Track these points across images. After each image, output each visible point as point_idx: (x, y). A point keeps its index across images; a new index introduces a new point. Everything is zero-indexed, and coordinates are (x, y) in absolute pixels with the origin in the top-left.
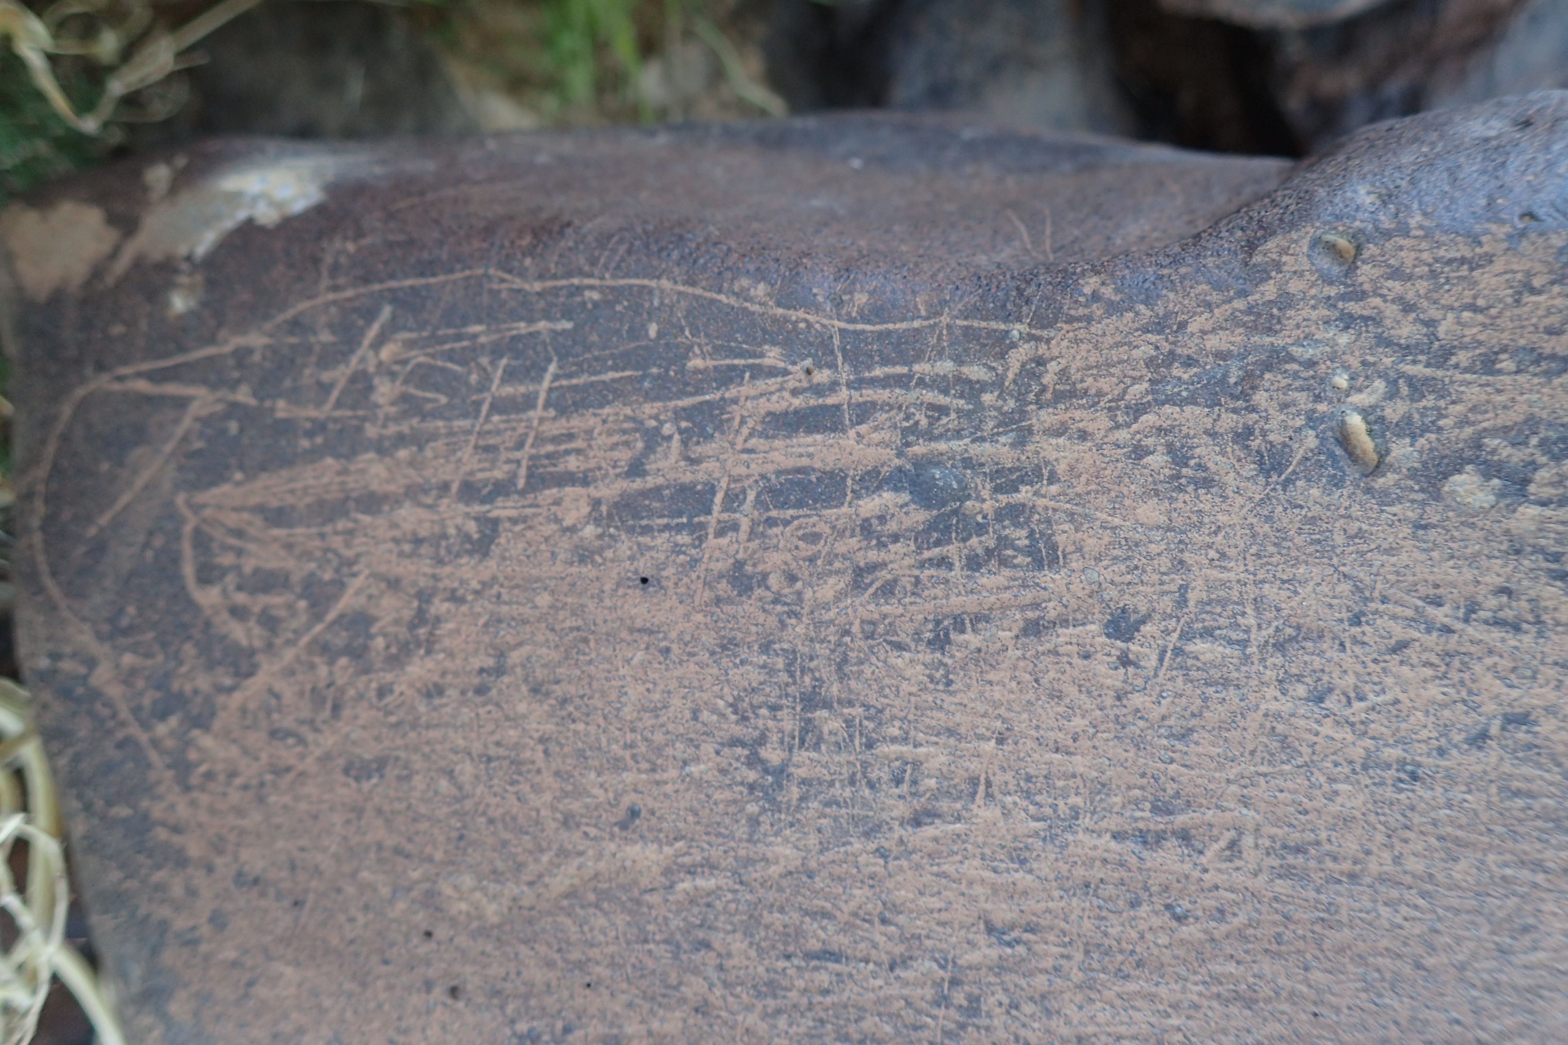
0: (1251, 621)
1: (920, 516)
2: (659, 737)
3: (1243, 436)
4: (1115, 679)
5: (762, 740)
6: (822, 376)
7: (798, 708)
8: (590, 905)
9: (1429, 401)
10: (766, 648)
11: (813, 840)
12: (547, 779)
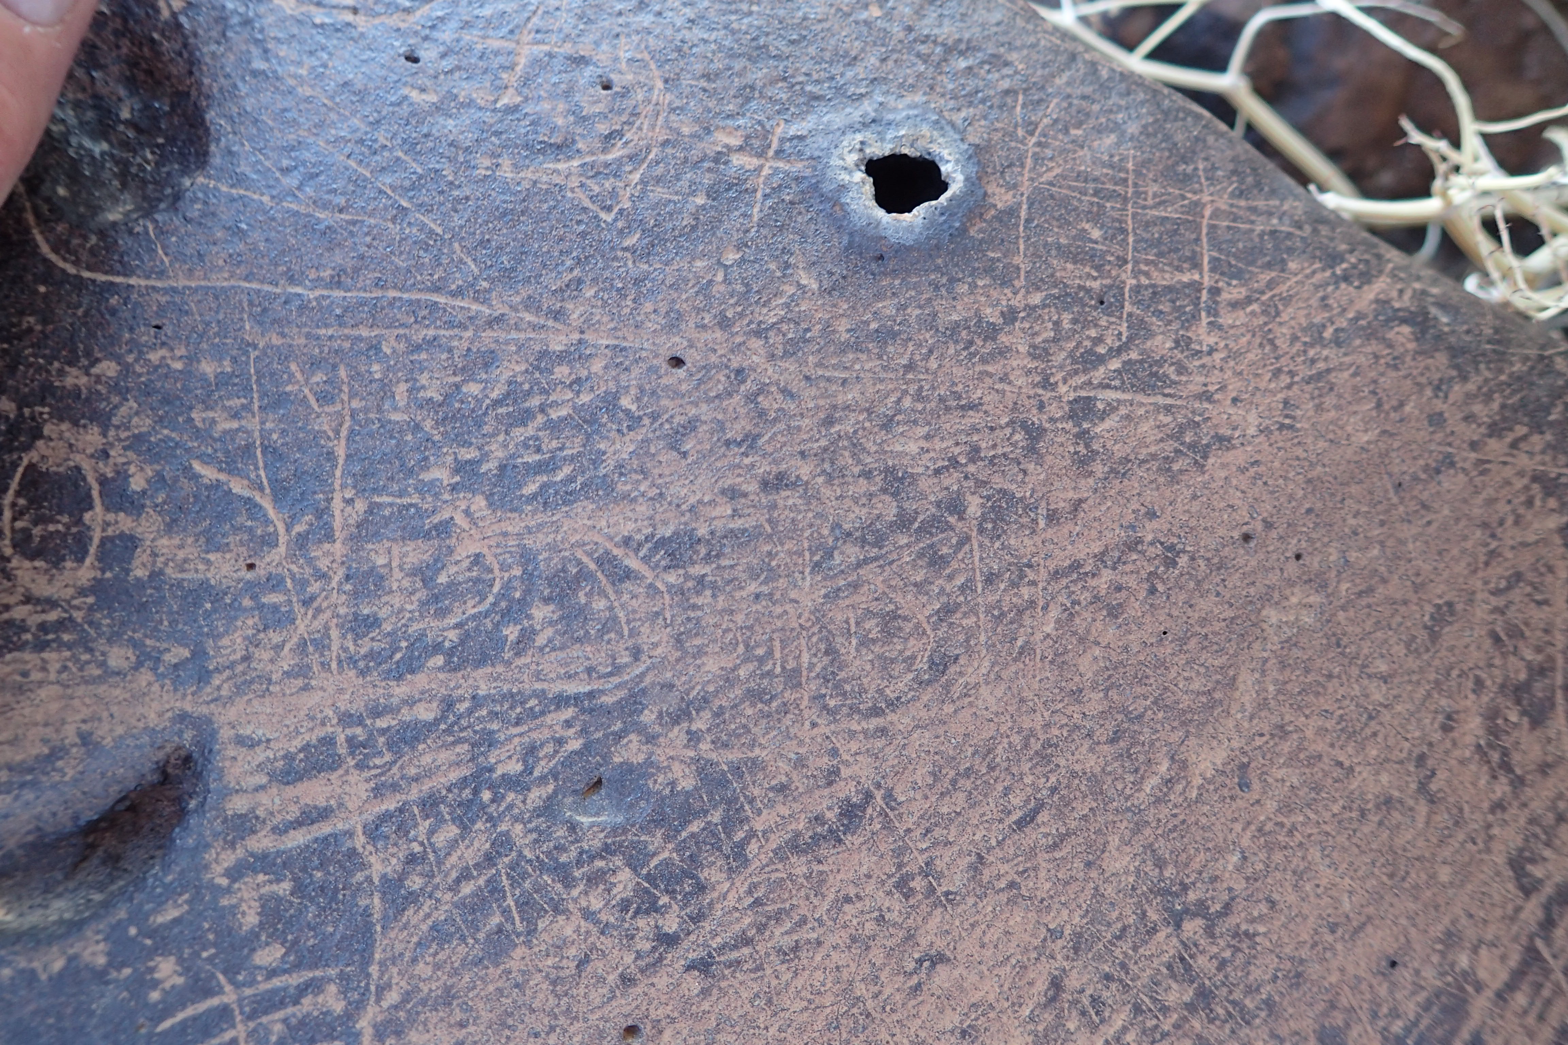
2: (1278, 857)
5: (1210, 932)
7: (1207, 982)
8: (1214, 689)
10: (1269, 1004)
11: (1109, 891)
12: (1320, 746)
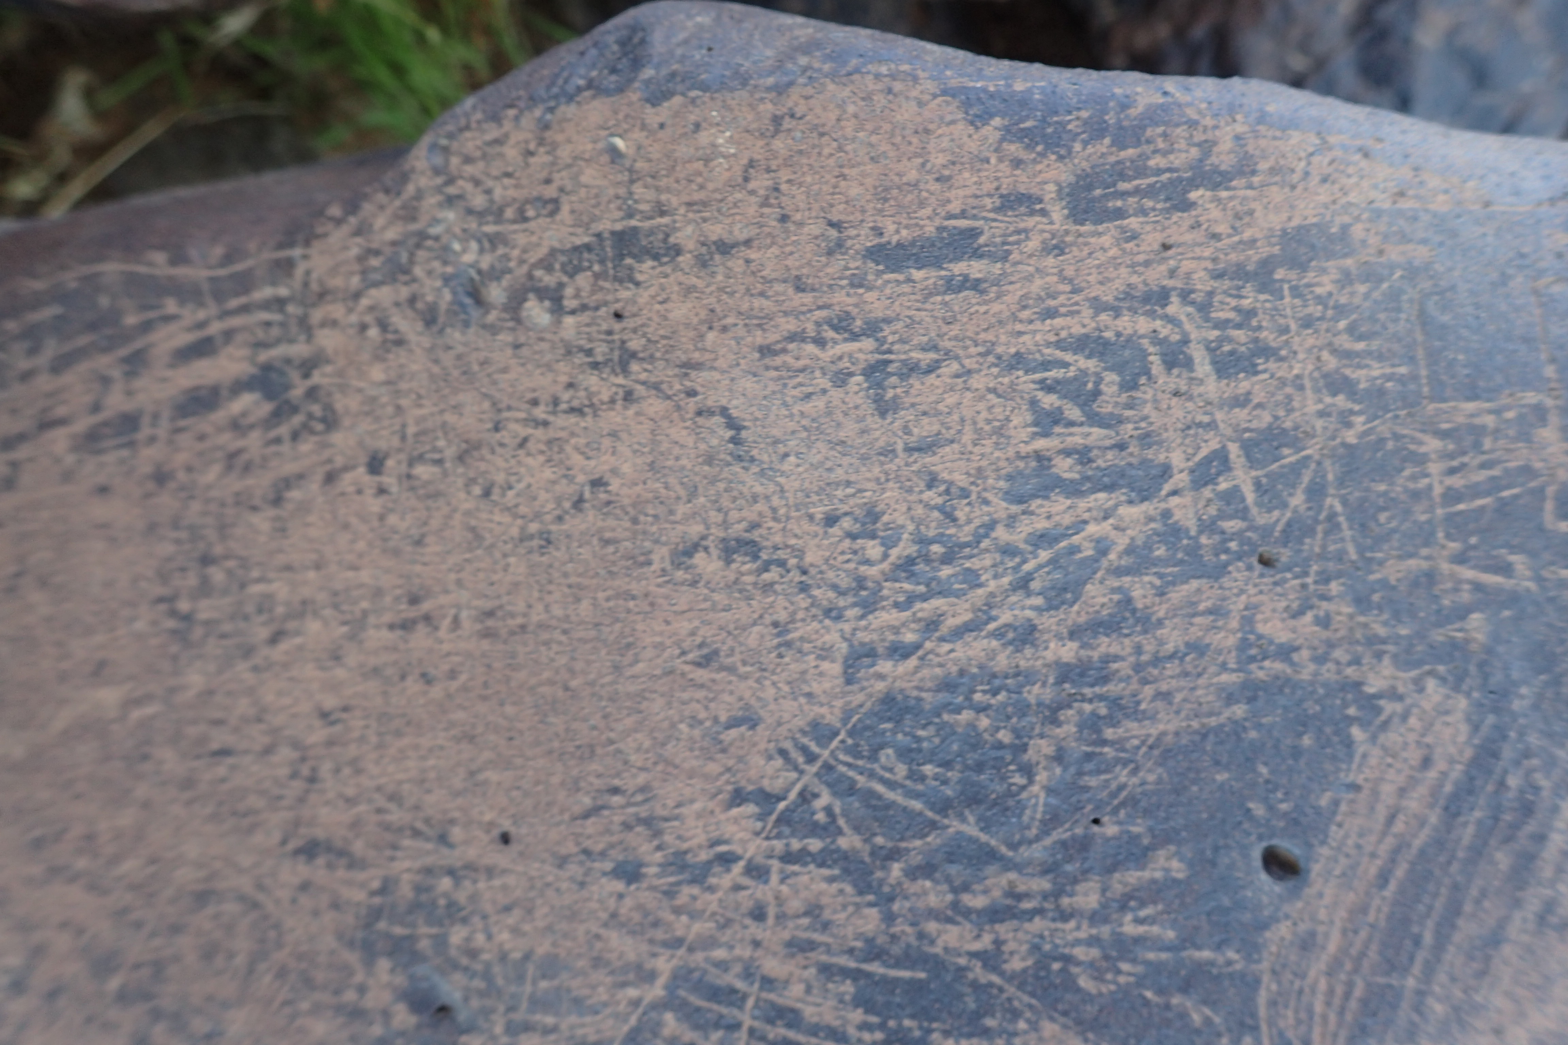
0: (441, 443)
1: (267, 408)
3: (412, 300)
4: (375, 505)
6: (201, 315)
9: (501, 251)
